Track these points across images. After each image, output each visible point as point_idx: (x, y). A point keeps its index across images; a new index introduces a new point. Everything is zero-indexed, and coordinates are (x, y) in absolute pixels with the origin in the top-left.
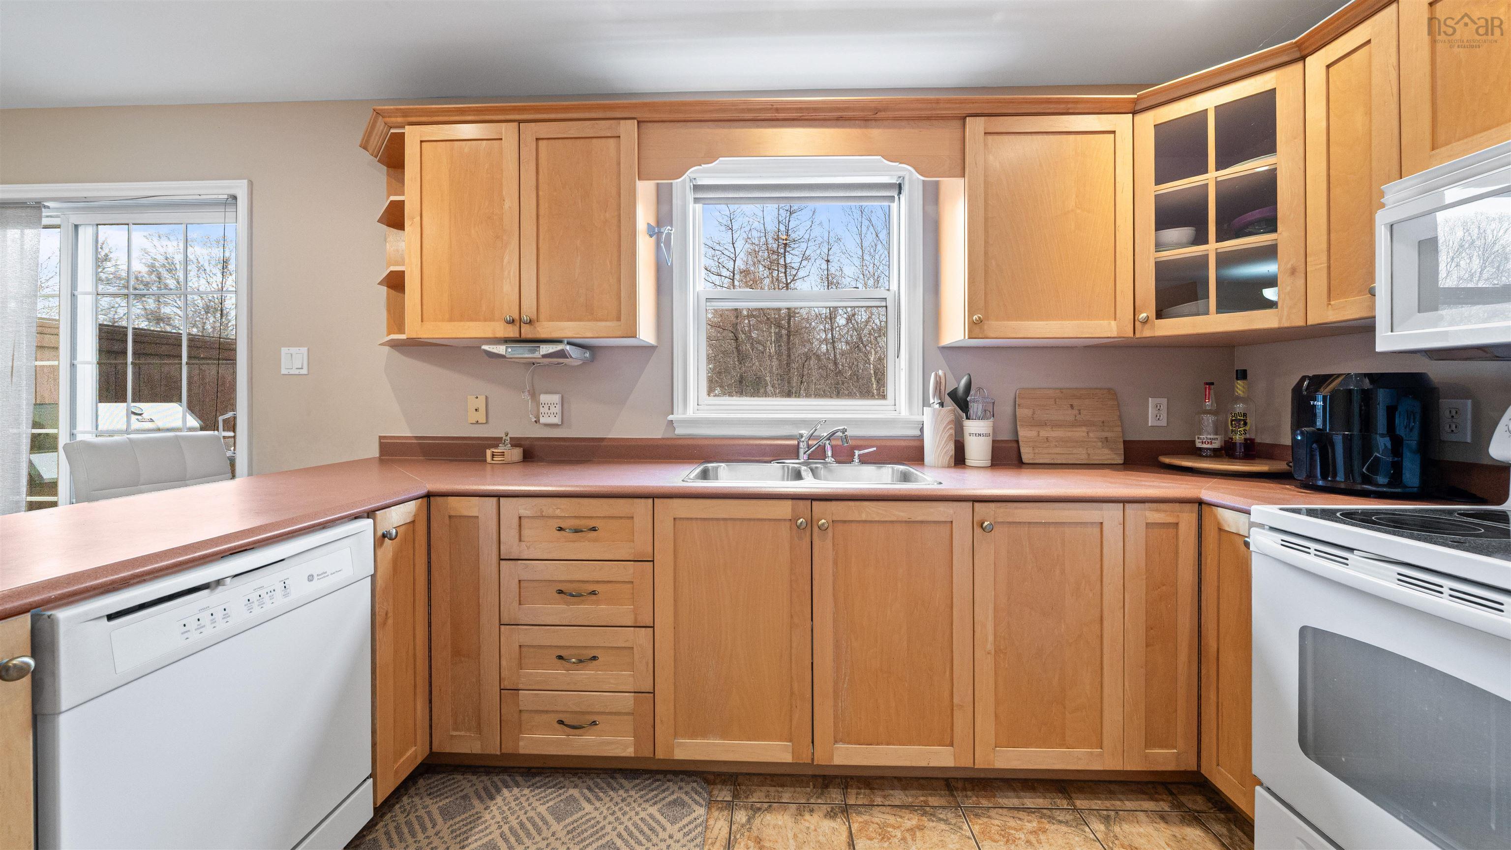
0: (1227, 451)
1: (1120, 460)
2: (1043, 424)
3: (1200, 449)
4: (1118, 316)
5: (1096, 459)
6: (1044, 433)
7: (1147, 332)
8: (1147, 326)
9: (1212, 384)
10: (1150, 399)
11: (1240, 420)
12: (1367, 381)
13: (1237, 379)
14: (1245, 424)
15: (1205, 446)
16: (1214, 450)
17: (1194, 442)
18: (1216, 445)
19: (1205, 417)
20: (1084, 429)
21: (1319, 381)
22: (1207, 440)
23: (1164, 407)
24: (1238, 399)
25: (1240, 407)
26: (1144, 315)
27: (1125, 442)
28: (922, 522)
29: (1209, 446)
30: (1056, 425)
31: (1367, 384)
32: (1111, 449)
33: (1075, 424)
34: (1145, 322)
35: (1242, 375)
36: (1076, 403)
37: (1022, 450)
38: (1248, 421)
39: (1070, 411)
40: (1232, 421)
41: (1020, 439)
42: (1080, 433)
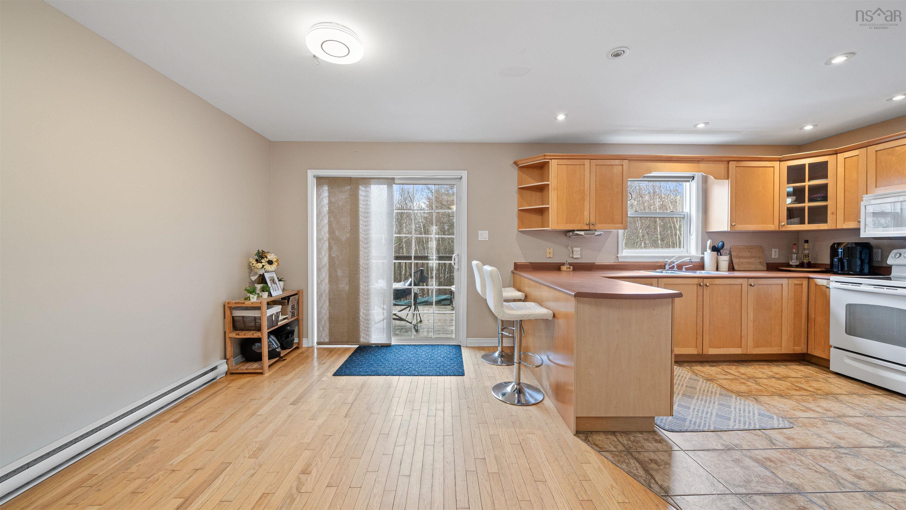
0: (802, 265)
1: (765, 269)
2: (740, 257)
3: (792, 265)
4: (774, 223)
5: (758, 269)
6: (741, 260)
7: (784, 229)
8: (784, 227)
9: (796, 244)
10: (773, 249)
11: (807, 256)
12: (854, 244)
13: (805, 243)
14: (808, 257)
15: (793, 264)
16: (796, 265)
17: (789, 263)
18: (798, 264)
19: (793, 255)
20: (754, 259)
21: (839, 244)
22: (794, 262)
23: (777, 252)
24: (805, 249)
25: (806, 252)
26: (783, 224)
27: (767, 263)
28: (733, 284)
29: (795, 264)
30: (745, 258)
31: (854, 245)
32: (762, 265)
33: (751, 257)
34: (783, 226)
35: (807, 241)
36: (750, 250)
37: (735, 266)
38: (809, 256)
39: (749, 253)
40: (803, 256)
41: (734, 262)
42: (753, 260)
